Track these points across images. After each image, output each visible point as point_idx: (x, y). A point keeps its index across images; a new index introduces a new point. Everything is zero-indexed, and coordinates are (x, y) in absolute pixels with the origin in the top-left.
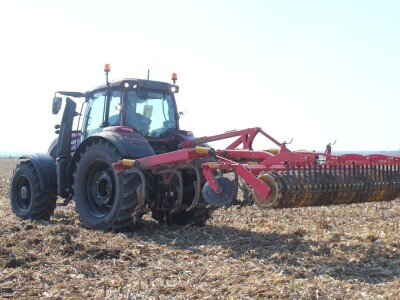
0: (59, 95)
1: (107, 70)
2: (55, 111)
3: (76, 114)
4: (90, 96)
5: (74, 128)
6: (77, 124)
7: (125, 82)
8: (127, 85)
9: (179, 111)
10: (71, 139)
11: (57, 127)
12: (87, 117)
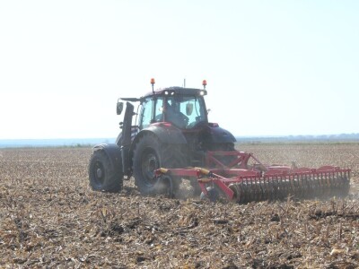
0: (120, 101)
1: (153, 83)
2: (119, 112)
3: (134, 114)
4: (143, 100)
5: (133, 124)
6: (135, 121)
7: (164, 91)
8: (166, 93)
10: (131, 132)
11: (121, 123)
12: (142, 115)
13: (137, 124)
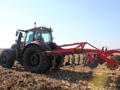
0: (18, 31)
2: (16, 36)
3: (22, 37)
7: (41, 27)
8: (41, 28)
9: (53, 37)
12: (26, 38)
13: (23, 41)
